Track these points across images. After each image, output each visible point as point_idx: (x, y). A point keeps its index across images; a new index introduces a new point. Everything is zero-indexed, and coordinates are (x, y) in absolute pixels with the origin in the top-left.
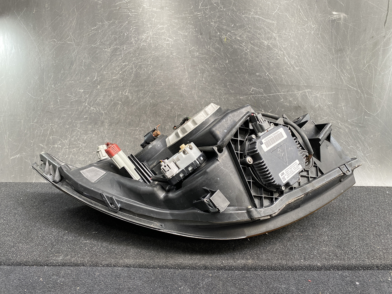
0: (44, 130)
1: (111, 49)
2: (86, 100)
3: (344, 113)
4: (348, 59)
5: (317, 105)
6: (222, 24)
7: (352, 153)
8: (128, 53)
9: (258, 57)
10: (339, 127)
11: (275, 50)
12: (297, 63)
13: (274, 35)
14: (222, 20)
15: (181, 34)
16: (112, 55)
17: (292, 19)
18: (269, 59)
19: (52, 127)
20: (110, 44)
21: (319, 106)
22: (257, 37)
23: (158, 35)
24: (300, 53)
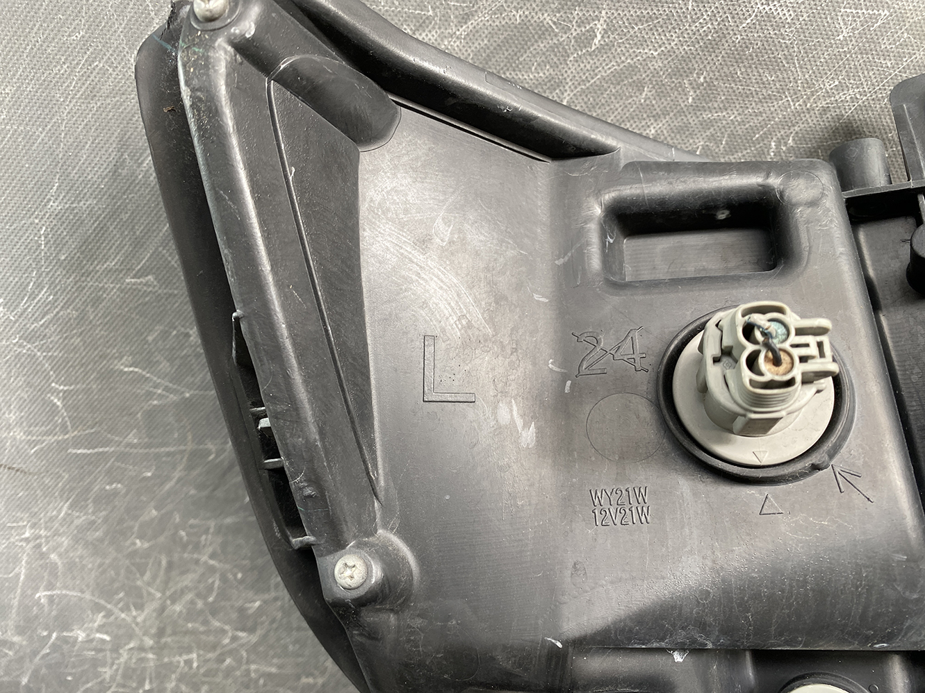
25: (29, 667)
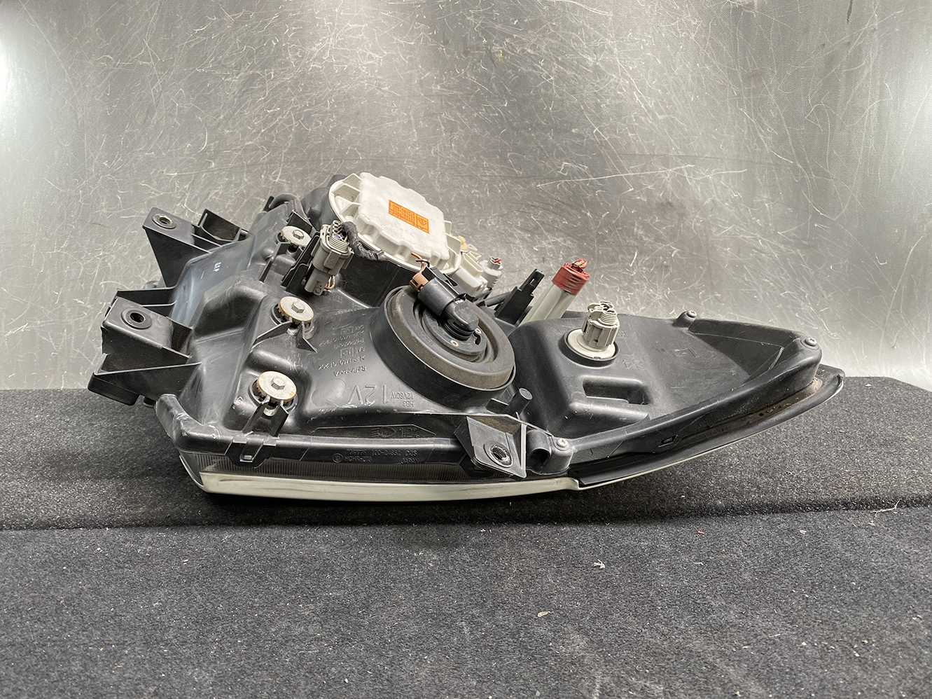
0: (85, 266)
1: (240, 78)
2: (184, 195)
3: (769, 217)
4: (772, 96)
5: (709, 199)
6: (493, 21)
7: (790, 307)
8: (280, 86)
9: (574, 92)
10: (759, 248)
11: (613, 77)
12: (660, 104)
13: (609, 42)
14: (492, 12)
15: (401, 45)
16: (244, 92)
17: (647, 7)
18: (599, 97)
19: (104, 259)
20: (239, 67)
21: (713, 201)
22: (572, 48)
23: (346, 44)
24: (666, 82)
25: (92, 321)
